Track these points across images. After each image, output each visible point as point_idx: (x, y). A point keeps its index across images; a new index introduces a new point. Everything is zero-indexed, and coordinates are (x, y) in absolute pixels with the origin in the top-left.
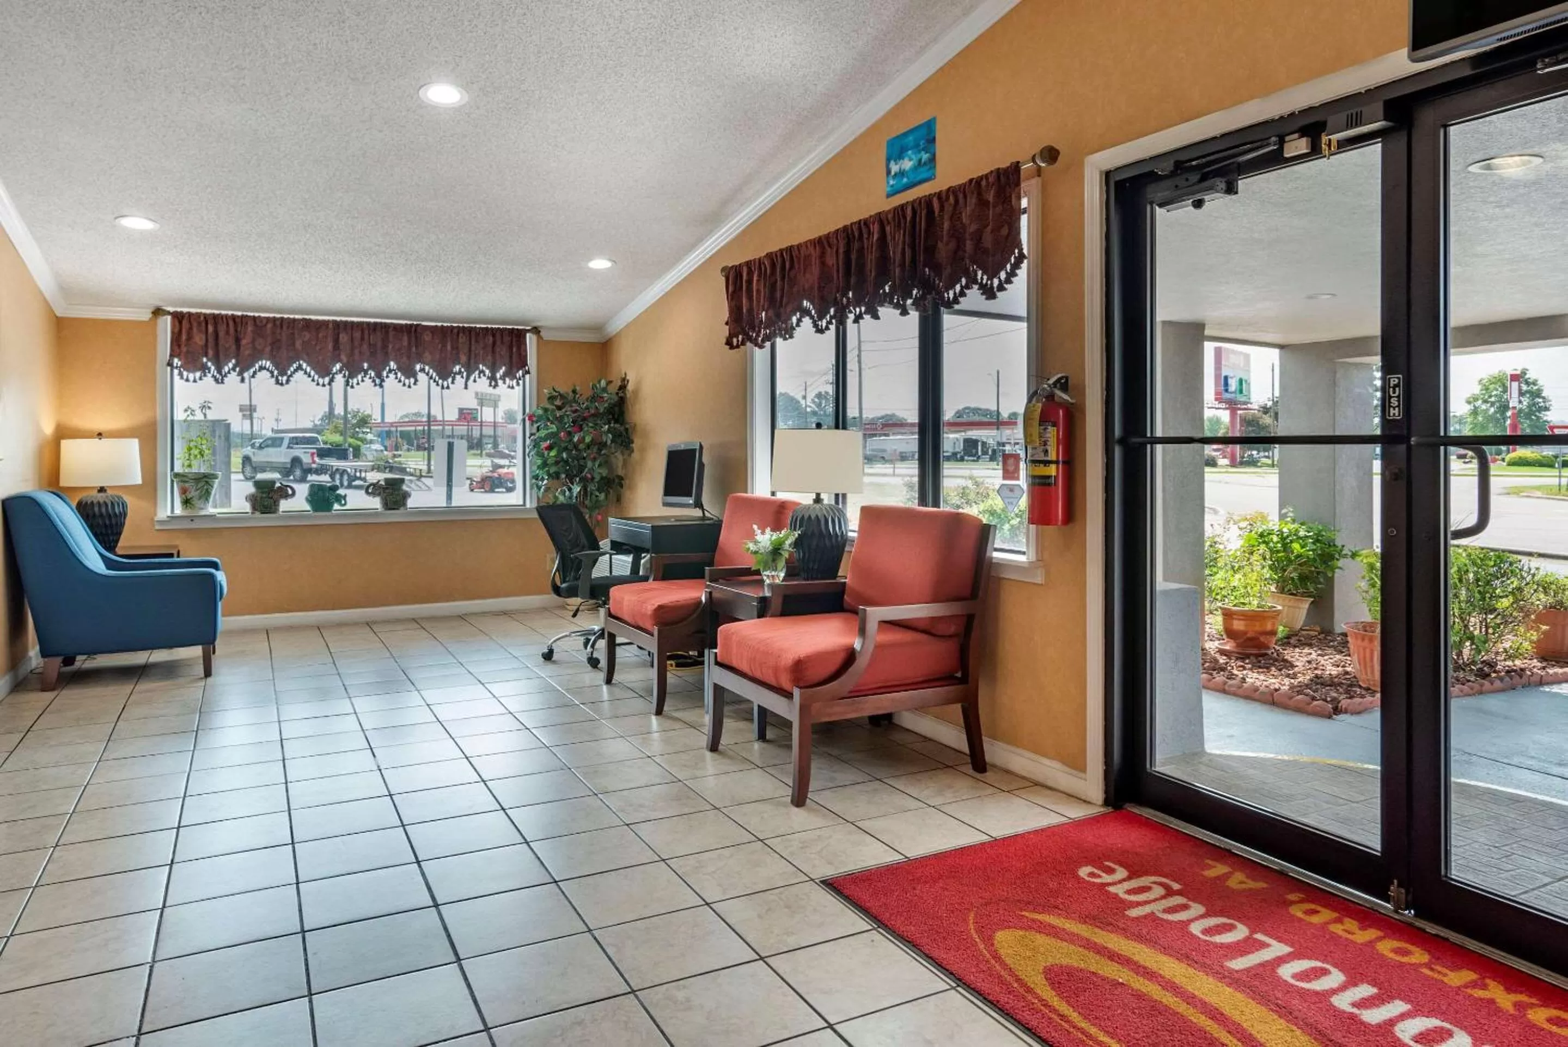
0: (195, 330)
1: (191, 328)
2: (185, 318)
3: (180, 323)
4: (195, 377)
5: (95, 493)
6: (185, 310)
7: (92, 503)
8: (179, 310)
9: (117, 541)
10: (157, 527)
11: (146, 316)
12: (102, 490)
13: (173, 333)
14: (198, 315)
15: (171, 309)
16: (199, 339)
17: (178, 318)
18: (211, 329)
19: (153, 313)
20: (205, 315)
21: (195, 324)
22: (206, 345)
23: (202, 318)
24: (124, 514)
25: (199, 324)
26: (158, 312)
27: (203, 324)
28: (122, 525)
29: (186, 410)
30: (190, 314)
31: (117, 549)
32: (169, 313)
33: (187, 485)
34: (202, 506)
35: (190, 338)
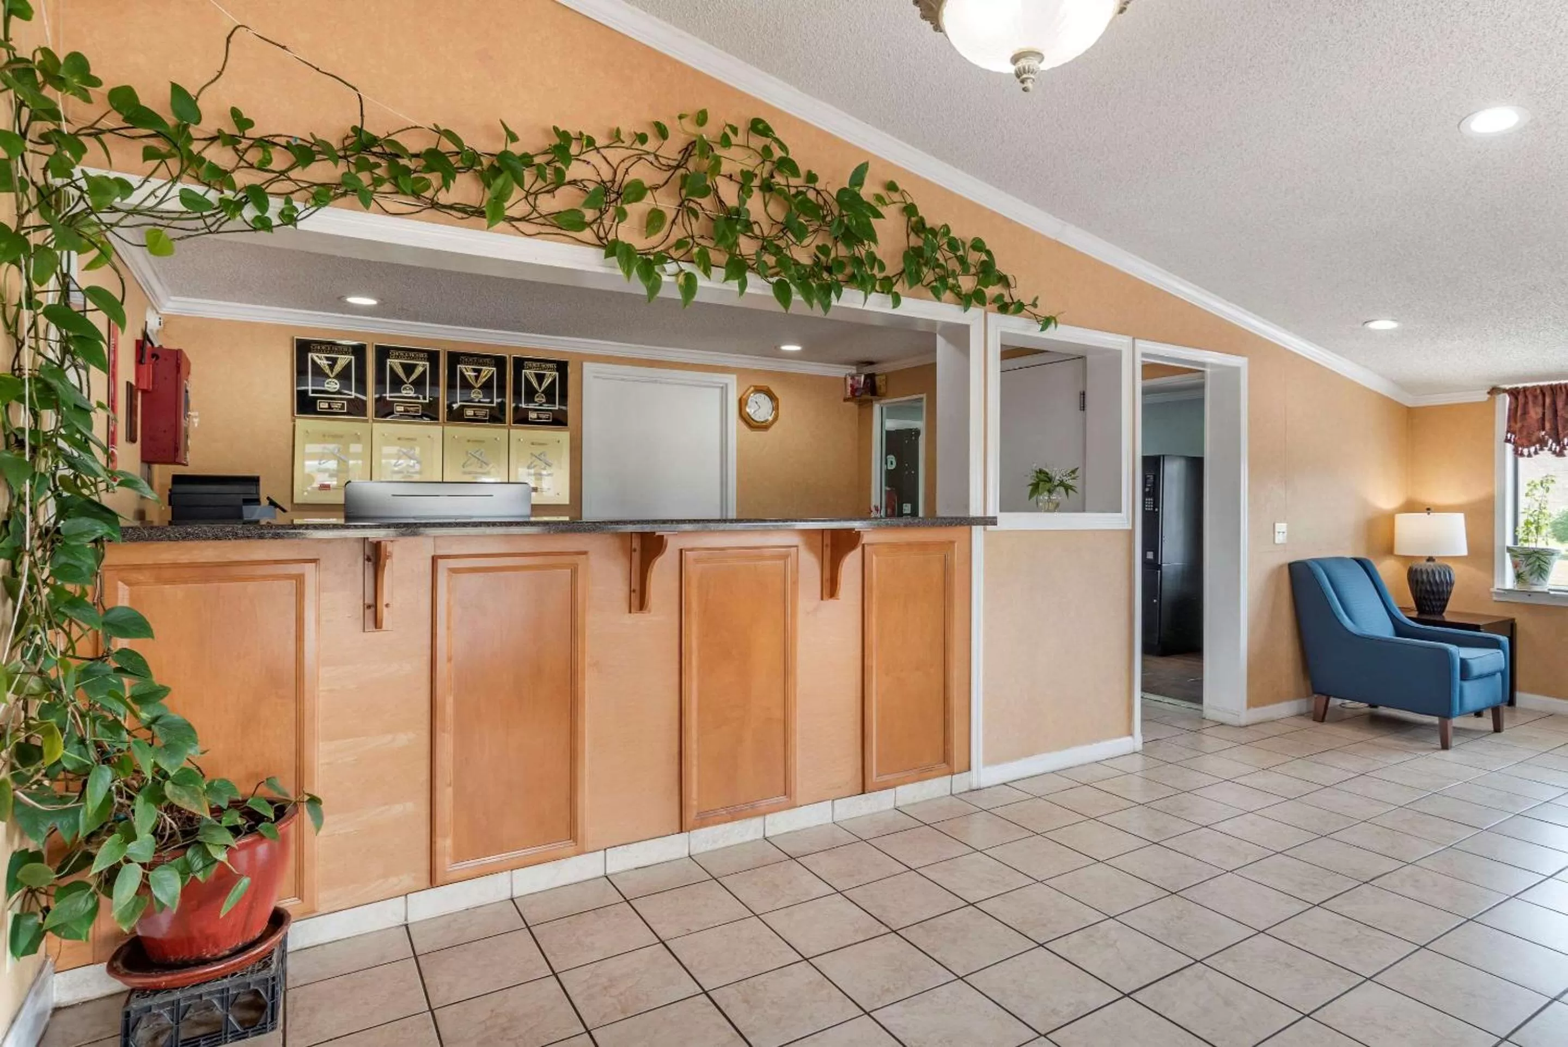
0: (1530, 404)
1: (1526, 403)
2: (1521, 393)
3: (1516, 399)
4: (1529, 451)
5: (1424, 562)
6: (1520, 385)
7: (1421, 570)
8: (1515, 386)
9: (1445, 606)
10: (1495, 598)
11: (1483, 397)
12: (1430, 559)
13: (1510, 410)
14: (1534, 388)
15: (1507, 387)
16: (1535, 413)
17: (1514, 393)
18: (1548, 401)
19: (1489, 393)
20: (1542, 388)
21: (1530, 398)
22: (1543, 419)
23: (1538, 391)
24: (1451, 584)
25: (1535, 397)
26: (1494, 391)
27: (1540, 397)
28: (1449, 593)
29: (1529, 485)
30: (1525, 389)
31: (1444, 614)
32: (1505, 391)
33: (1518, 559)
34: (1535, 582)
35: (1525, 413)
